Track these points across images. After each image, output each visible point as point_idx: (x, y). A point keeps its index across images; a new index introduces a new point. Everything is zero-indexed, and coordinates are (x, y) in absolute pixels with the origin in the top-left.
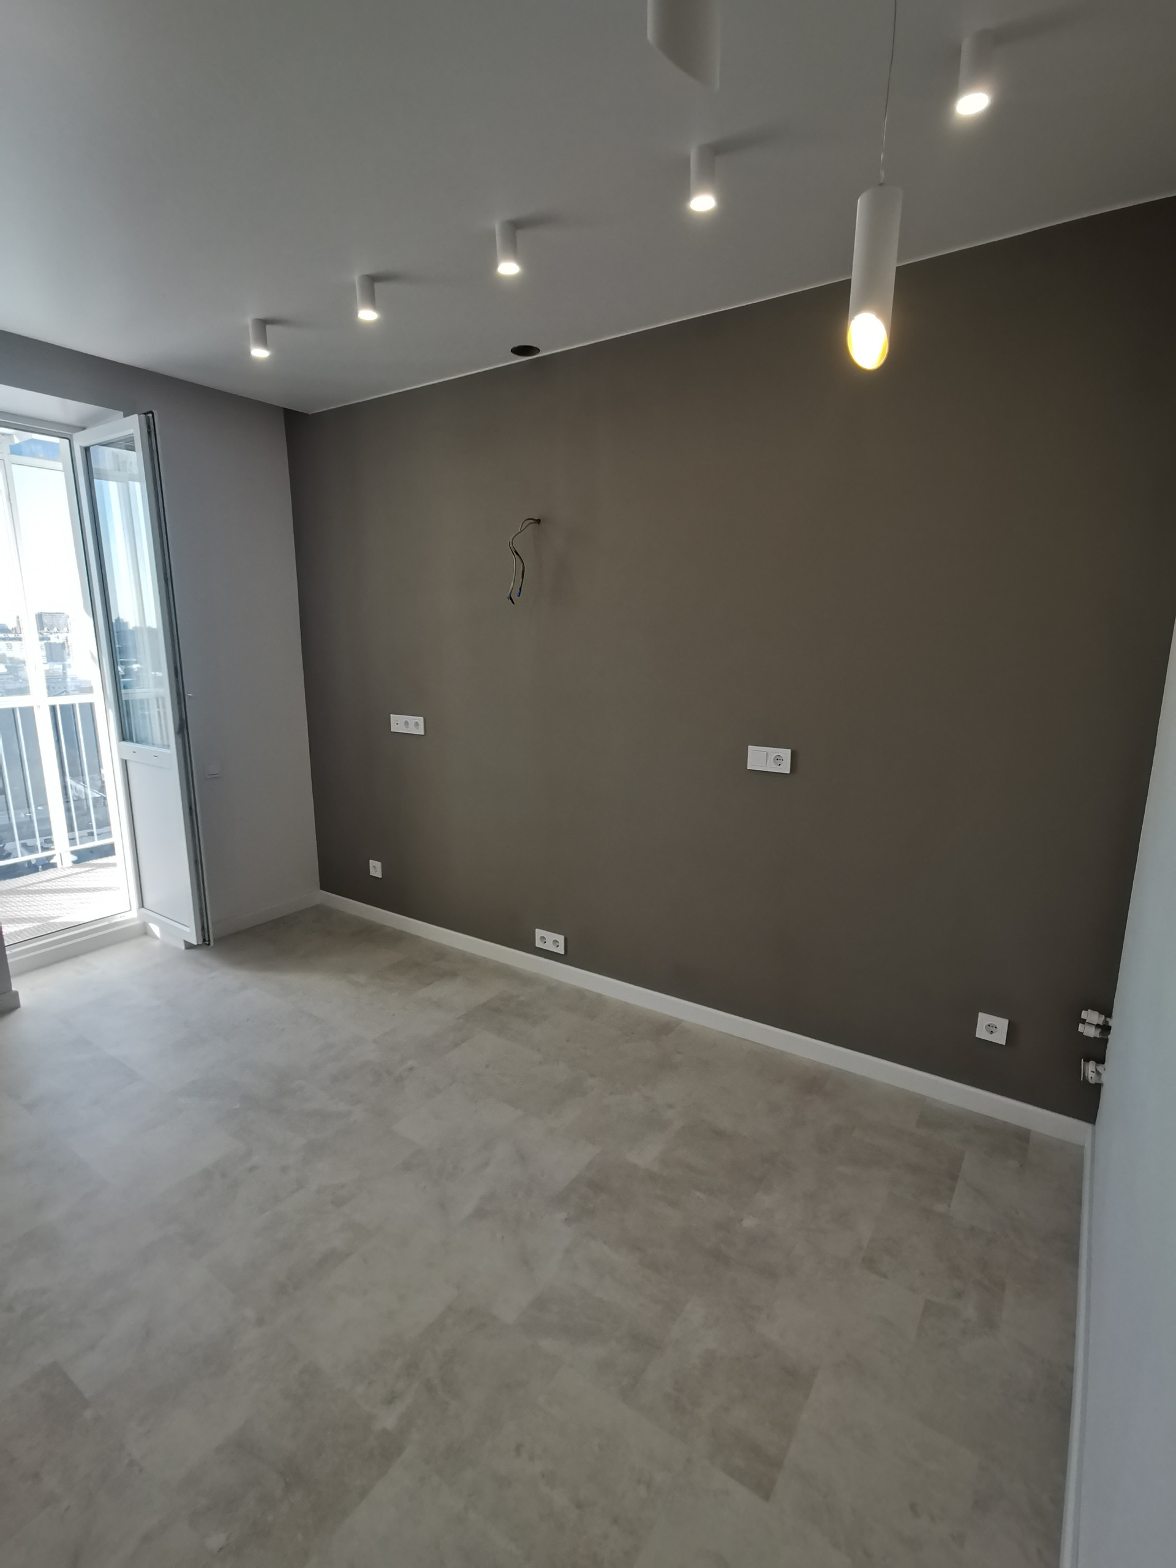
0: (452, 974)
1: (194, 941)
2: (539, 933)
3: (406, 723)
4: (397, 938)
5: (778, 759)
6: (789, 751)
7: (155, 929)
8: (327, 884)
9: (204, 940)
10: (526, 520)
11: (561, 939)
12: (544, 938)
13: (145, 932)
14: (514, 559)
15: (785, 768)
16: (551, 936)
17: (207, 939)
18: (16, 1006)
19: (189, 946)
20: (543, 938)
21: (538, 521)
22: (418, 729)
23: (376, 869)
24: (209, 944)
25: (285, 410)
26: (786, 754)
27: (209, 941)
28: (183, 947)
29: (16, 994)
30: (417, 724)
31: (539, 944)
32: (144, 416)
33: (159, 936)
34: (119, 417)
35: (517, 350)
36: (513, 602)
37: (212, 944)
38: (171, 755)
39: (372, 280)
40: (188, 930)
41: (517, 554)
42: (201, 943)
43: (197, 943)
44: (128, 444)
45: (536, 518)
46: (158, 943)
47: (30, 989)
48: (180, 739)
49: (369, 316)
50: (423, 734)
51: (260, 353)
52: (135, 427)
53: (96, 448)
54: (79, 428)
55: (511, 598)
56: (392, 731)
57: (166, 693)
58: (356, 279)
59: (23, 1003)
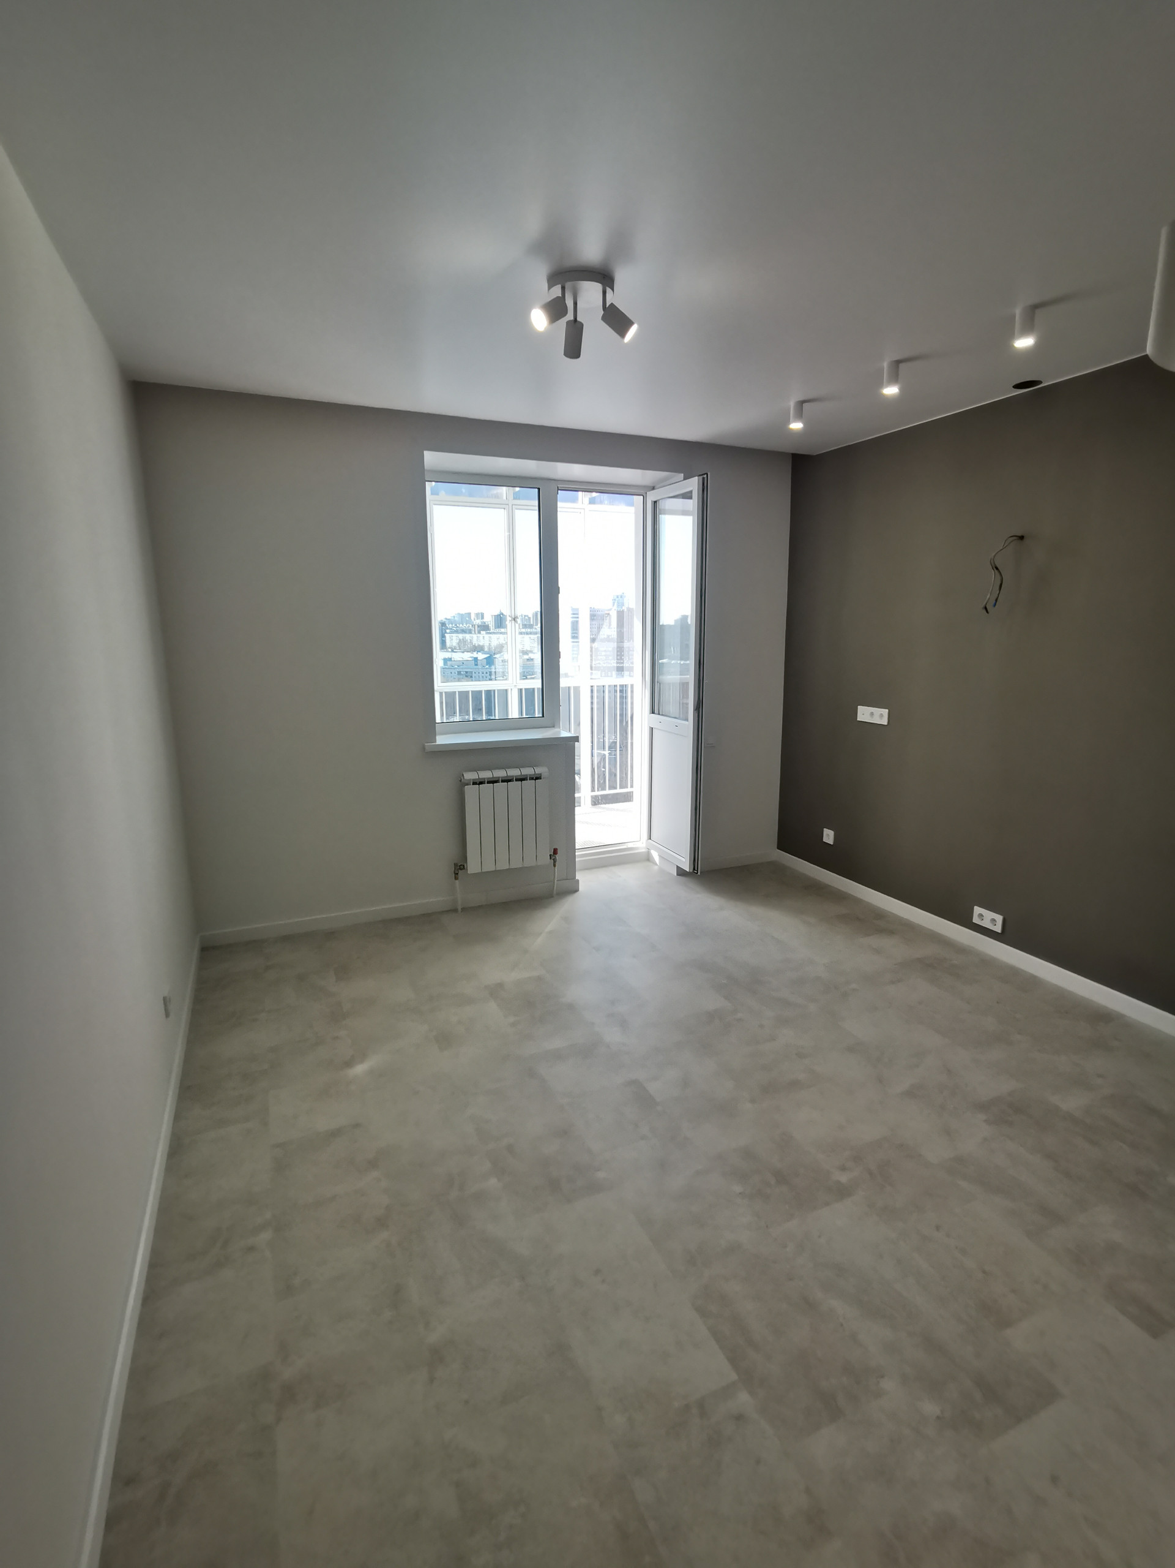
1: (687, 867)
2: (977, 910)
3: (872, 714)
4: (840, 897)
7: (655, 855)
8: (784, 844)
9: (694, 869)
10: (1012, 537)
11: (999, 918)
13: (648, 858)
14: (993, 572)
16: (989, 915)
17: (696, 869)
19: (681, 872)
20: (981, 916)
21: (1022, 538)
22: (882, 719)
23: (829, 836)
24: (697, 873)
25: (793, 455)
27: (697, 871)
28: (675, 873)
29: (578, 881)
30: (881, 716)
31: (976, 920)
32: (701, 477)
33: (658, 862)
34: (683, 479)
35: (1018, 386)
36: (987, 612)
37: (699, 874)
38: (689, 725)
39: (898, 363)
40: (684, 860)
41: (997, 568)
42: (691, 871)
43: (688, 871)
44: (688, 496)
45: (1020, 535)
46: (656, 867)
47: (585, 880)
48: (697, 715)
49: (891, 391)
50: (886, 724)
51: (796, 426)
52: (693, 484)
53: (663, 501)
54: (653, 488)
55: (986, 608)
56: (858, 720)
57: (690, 678)
58: (885, 365)
59: (581, 888)
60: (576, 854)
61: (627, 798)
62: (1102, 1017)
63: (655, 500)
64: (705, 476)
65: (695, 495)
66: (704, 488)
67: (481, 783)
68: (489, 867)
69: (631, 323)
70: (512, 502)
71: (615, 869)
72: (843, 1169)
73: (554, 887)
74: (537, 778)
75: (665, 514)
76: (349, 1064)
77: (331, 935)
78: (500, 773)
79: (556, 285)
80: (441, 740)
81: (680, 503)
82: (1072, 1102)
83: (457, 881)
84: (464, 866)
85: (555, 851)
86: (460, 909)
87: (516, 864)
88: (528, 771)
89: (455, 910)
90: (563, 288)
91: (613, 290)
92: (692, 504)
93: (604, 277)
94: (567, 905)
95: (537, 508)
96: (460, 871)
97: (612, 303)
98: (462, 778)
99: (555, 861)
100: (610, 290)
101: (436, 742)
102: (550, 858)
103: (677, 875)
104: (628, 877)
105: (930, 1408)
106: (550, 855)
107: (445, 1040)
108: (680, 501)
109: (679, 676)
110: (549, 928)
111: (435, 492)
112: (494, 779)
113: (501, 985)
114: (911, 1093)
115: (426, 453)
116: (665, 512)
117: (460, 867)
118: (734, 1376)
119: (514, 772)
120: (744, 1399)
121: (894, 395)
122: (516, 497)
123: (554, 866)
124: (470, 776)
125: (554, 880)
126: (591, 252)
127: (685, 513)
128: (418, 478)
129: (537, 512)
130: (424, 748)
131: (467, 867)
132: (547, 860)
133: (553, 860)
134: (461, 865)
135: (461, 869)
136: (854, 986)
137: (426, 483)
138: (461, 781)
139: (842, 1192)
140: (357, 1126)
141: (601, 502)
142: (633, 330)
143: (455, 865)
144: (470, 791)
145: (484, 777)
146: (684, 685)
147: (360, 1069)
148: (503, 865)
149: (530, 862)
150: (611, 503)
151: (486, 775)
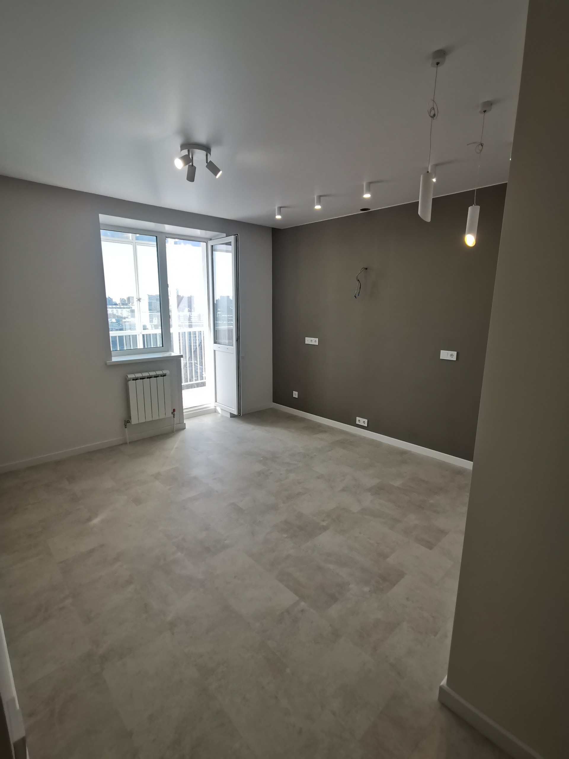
0: (325, 432)
1: (235, 413)
2: (358, 418)
3: (311, 341)
4: (303, 420)
5: (452, 355)
6: (456, 352)
7: (219, 409)
8: (276, 400)
9: (239, 414)
10: (363, 268)
11: (366, 421)
12: (360, 421)
13: (215, 411)
14: (357, 282)
15: (454, 358)
16: (362, 420)
17: (240, 413)
18: (185, 428)
19: (232, 416)
21: (366, 269)
22: (316, 343)
23: (295, 394)
24: (240, 415)
25: (273, 228)
26: (455, 353)
27: (240, 414)
28: (229, 416)
29: (185, 424)
30: (315, 341)
31: (357, 423)
32: (235, 236)
33: (220, 413)
34: (225, 236)
35: (362, 210)
36: (356, 298)
37: (241, 415)
38: (234, 348)
39: (320, 197)
40: (234, 410)
41: (359, 281)
42: (238, 414)
43: (236, 414)
44: (229, 244)
45: (366, 268)
46: (220, 415)
47: (189, 423)
48: (237, 343)
49: (318, 207)
50: (318, 344)
51: (278, 217)
52: (232, 239)
53: (216, 246)
54: (211, 240)
55: (355, 296)
56: (306, 343)
57: (233, 327)
58: (315, 196)
59: (187, 427)
60: (184, 411)
61: (203, 384)
62: (404, 452)
63: (212, 245)
64: (237, 235)
65: (233, 243)
66: (237, 241)
67: (136, 379)
68: (142, 420)
69: (219, 171)
70: (135, 241)
71: (201, 417)
72: (324, 521)
73: (174, 428)
74: (164, 376)
75: (217, 251)
76: (90, 519)
77: (58, 463)
78: (146, 374)
79: (186, 149)
80: (115, 359)
81: (224, 247)
82: (398, 483)
83: (126, 429)
84: (129, 421)
85: (174, 410)
86: (128, 443)
87: (156, 418)
88: (159, 373)
89: (126, 443)
90: (189, 151)
91: (210, 154)
92: (231, 248)
93: (207, 149)
94: (181, 435)
95: (156, 246)
96: (127, 424)
97: (210, 161)
98: (127, 378)
99: (174, 415)
100: (210, 155)
101: (111, 360)
102: (172, 414)
103: (230, 417)
104: (207, 421)
105: (367, 589)
106: (172, 412)
107: (138, 501)
108: (225, 246)
109: (227, 327)
110: (175, 447)
111: (106, 235)
112: (144, 377)
113: (159, 474)
114: (344, 490)
115: (100, 215)
116: (216, 250)
117: (127, 422)
118: (297, 598)
119: (152, 373)
120: (303, 604)
121: (319, 209)
122: (137, 239)
123: (174, 417)
124: (131, 376)
125: (174, 425)
126: (201, 137)
127: (227, 251)
128: (97, 227)
129: (156, 248)
130: (106, 364)
131: (131, 421)
132: (170, 415)
133: (173, 414)
134: (128, 421)
135: (128, 423)
136: (315, 454)
137: (101, 230)
138: (126, 379)
139: (325, 529)
140: (102, 546)
141: (180, 244)
142: (220, 173)
143: (125, 421)
144: (131, 384)
145: (138, 376)
146: (230, 331)
147: (96, 521)
148: (149, 419)
149: (162, 416)
150: (185, 244)
151: (139, 375)
